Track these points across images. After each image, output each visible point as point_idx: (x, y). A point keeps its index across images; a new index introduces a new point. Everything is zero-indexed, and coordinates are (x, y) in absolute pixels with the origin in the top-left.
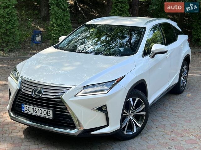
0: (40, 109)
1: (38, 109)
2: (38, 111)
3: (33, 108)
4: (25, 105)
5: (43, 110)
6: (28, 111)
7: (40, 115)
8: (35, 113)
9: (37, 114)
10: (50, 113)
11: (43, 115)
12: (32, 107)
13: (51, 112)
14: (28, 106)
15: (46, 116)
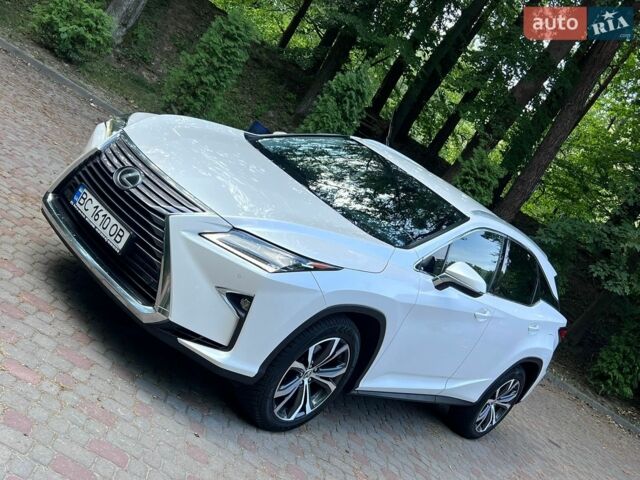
0: (109, 215)
1: (105, 216)
2: (101, 219)
3: (97, 207)
4: (85, 190)
5: (114, 221)
6: (82, 208)
7: (100, 230)
8: (92, 220)
9: (96, 224)
10: (121, 237)
11: (105, 234)
12: (96, 203)
13: (127, 235)
14: (90, 196)
15: (110, 241)
